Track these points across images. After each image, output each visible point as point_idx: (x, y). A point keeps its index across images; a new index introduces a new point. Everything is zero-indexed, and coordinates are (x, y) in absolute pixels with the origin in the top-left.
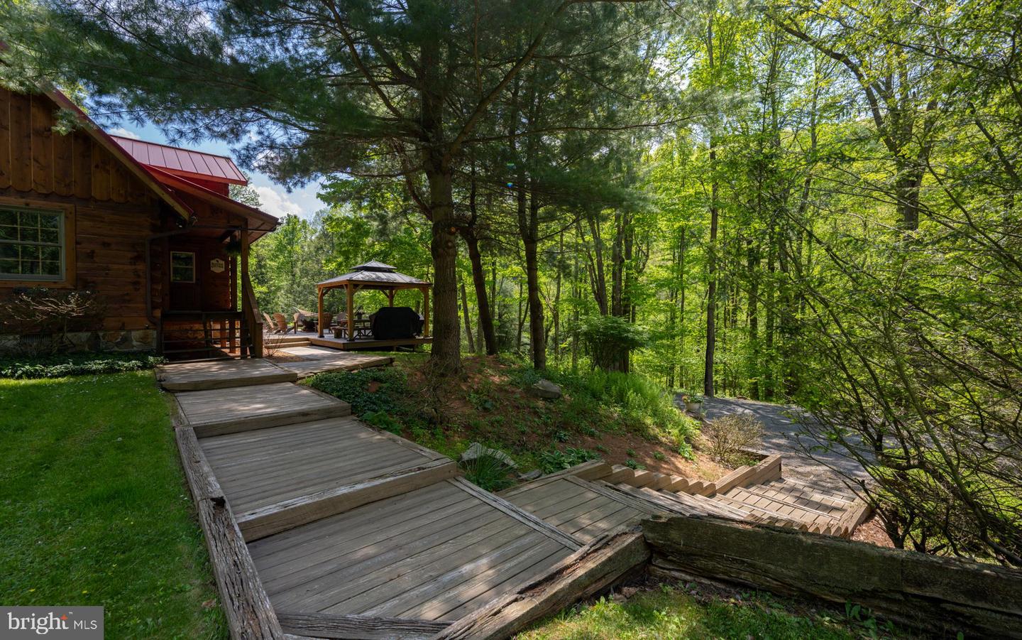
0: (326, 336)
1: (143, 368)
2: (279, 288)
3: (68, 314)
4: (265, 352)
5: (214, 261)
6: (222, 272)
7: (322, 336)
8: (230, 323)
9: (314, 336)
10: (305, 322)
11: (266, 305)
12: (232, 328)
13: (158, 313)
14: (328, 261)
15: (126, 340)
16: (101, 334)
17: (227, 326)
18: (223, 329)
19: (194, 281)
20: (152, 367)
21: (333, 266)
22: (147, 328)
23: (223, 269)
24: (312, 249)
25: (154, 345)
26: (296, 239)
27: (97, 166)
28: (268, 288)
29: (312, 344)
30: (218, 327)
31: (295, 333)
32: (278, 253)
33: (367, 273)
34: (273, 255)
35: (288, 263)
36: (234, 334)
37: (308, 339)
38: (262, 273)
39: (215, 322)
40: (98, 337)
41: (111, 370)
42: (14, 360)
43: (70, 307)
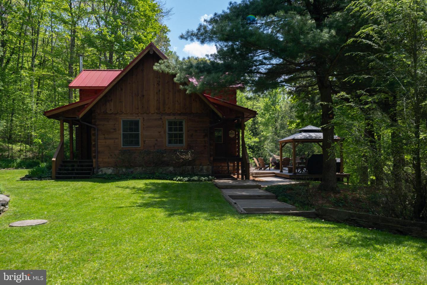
0: (284, 171)
1: (208, 180)
2: (266, 138)
3: (188, 159)
4: (251, 178)
5: (230, 132)
6: (234, 137)
7: (281, 171)
8: (237, 163)
9: (278, 172)
10: (275, 163)
11: (258, 151)
12: (238, 166)
13: (212, 158)
14: (291, 123)
15: (202, 169)
16: (194, 167)
17: (236, 165)
18: (234, 166)
19: (222, 142)
20: (211, 180)
21: (294, 125)
22: (208, 165)
23: (234, 136)
24: (287, 109)
25: (211, 172)
26: (277, 100)
27: (193, 100)
28: (259, 138)
29: (276, 176)
30: (232, 165)
31: (270, 169)
32: (266, 112)
33: (304, 134)
34: (262, 113)
35: (272, 118)
36: (239, 168)
37: (274, 173)
38: (256, 128)
39: (231, 163)
40: (193, 168)
41: (199, 180)
42: (176, 175)
43: (189, 156)
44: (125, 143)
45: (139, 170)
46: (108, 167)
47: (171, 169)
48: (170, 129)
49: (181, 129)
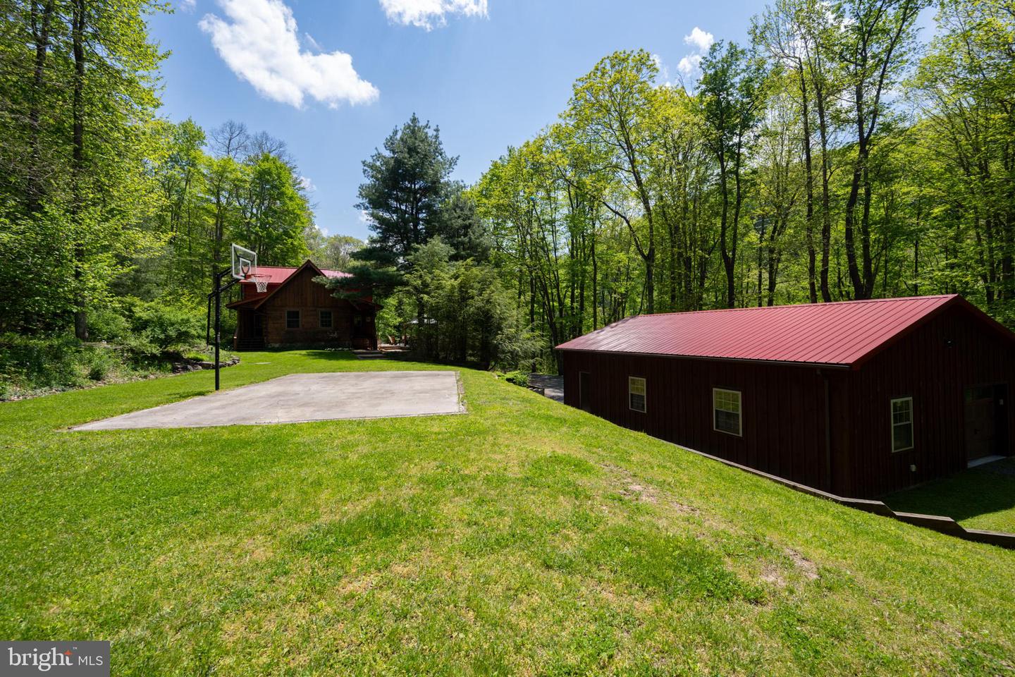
1: (349, 350)
3: (335, 337)
7: (405, 345)
9: (402, 345)
13: (352, 336)
15: (345, 343)
16: (339, 342)
19: (361, 325)
20: (351, 350)
23: (370, 321)
25: (351, 345)
41: (342, 350)
42: (326, 347)
43: (336, 335)
44: (289, 326)
45: (299, 344)
46: (276, 343)
47: (323, 343)
48: (322, 317)
49: (330, 317)
